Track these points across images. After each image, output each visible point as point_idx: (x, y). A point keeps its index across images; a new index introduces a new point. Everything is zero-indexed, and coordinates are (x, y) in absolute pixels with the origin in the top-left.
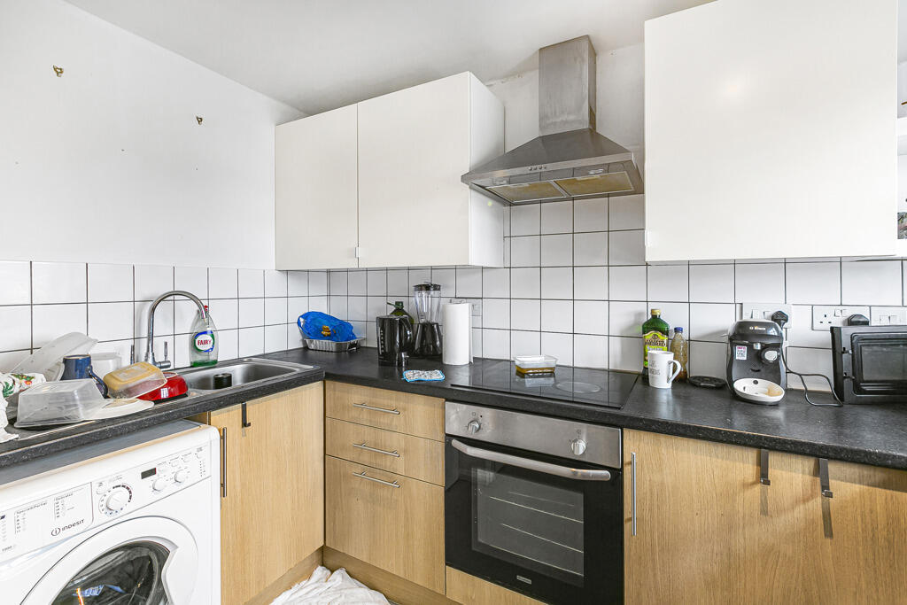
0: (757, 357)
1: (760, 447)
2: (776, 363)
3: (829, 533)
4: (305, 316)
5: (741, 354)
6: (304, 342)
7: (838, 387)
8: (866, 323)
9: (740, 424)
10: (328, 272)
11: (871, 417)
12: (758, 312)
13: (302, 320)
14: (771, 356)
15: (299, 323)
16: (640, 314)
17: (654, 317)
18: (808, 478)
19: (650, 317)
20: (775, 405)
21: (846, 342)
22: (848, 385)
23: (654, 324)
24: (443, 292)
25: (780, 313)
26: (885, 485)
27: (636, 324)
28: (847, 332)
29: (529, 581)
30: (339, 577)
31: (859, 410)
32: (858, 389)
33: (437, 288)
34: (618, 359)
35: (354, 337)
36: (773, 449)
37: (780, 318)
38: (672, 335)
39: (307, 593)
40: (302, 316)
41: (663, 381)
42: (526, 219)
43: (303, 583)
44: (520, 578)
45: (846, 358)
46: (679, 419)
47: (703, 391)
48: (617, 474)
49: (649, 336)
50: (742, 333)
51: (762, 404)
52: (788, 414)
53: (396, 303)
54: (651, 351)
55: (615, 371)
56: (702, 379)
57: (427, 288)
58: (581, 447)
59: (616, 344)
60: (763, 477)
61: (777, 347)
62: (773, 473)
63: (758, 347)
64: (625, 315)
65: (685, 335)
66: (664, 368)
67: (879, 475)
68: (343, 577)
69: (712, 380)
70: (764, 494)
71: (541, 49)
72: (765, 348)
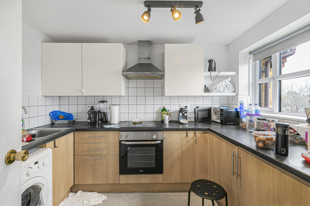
0: (183, 115)
1: (186, 130)
2: (186, 116)
3: (196, 143)
4: (52, 112)
5: (181, 114)
6: (52, 121)
7: (195, 120)
8: (199, 108)
9: (181, 127)
10: (60, 97)
11: (200, 124)
12: (183, 106)
13: (51, 114)
14: (185, 115)
15: (50, 115)
16: (160, 108)
17: (164, 108)
18: (193, 134)
19: (163, 108)
20: (187, 124)
21: (196, 111)
22: (197, 119)
23: (164, 109)
24: (108, 103)
25: (186, 106)
26: (203, 133)
27: (160, 110)
28: (197, 109)
29: (143, 171)
30: (79, 193)
31: (199, 123)
32: (198, 120)
33: (106, 102)
34: (156, 119)
35: (73, 119)
36: (188, 130)
37: (186, 107)
38: (167, 111)
39: (70, 200)
40: (51, 113)
41: (167, 122)
42: (133, 83)
43: (66, 198)
44: (140, 171)
45: (196, 114)
46: (170, 128)
47: (174, 123)
48: (162, 141)
49: (163, 112)
50: (181, 110)
51: (184, 124)
52: (189, 125)
53: (91, 107)
54: (164, 115)
55: (155, 121)
56: (173, 121)
57: (103, 102)
58: (155, 137)
59: (155, 115)
60: (187, 136)
61: (186, 113)
62: (189, 135)
63: (184, 113)
64: (158, 108)
65: (170, 112)
66: (167, 119)
67: (202, 132)
68: (81, 193)
69: (175, 121)
70: (187, 139)
71: (139, 41)
72: (185, 113)
